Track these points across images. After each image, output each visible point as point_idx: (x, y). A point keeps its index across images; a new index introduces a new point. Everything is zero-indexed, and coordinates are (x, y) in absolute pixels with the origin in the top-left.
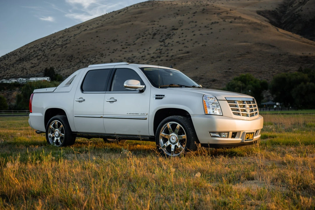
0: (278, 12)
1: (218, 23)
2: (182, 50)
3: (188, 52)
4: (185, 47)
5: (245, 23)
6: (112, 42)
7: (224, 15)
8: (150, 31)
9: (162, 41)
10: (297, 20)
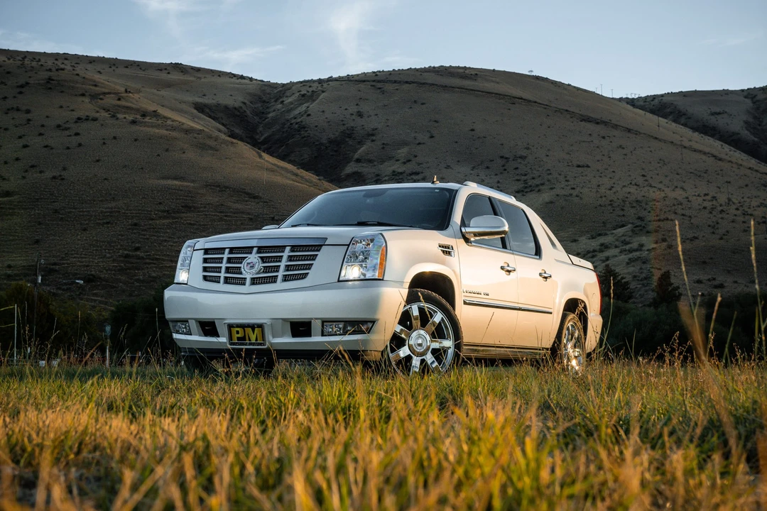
0: (248, 112)
1: (95, 119)
3: (8, 194)
5: (173, 129)
7: (110, 101)
10: (297, 138)
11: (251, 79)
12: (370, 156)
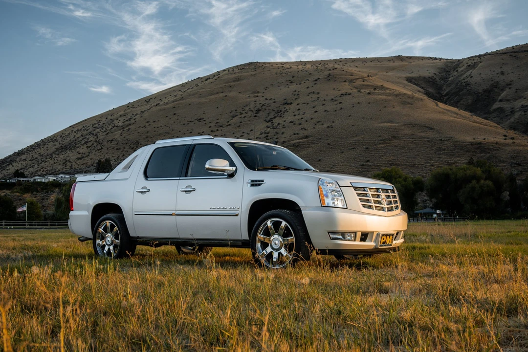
0: (437, 79)
1: (350, 94)
2: (298, 134)
3: (307, 137)
4: (302, 129)
5: (389, 95)
6: (197, 122)
7: (359, 83)
8: (252, 108)
9: (269, 121)
10: (465, 90)
11: (441, 59)
12: (508, 98)
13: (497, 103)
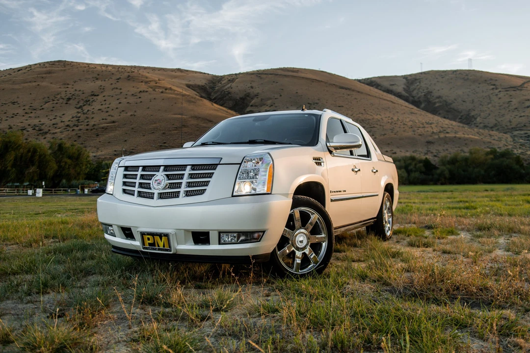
0: (208, 87)
1: (147, 92)
2: (106, 119)
3: (114, 122)
4: (109, 115)
5: (177, 94)
6: (10, 104)
7: (153, 84)
8: (63, 96)
9: (79, 108)
10: (227, 97)
11: (208, 74)
12: (257, 104)
13: (249, 107)
